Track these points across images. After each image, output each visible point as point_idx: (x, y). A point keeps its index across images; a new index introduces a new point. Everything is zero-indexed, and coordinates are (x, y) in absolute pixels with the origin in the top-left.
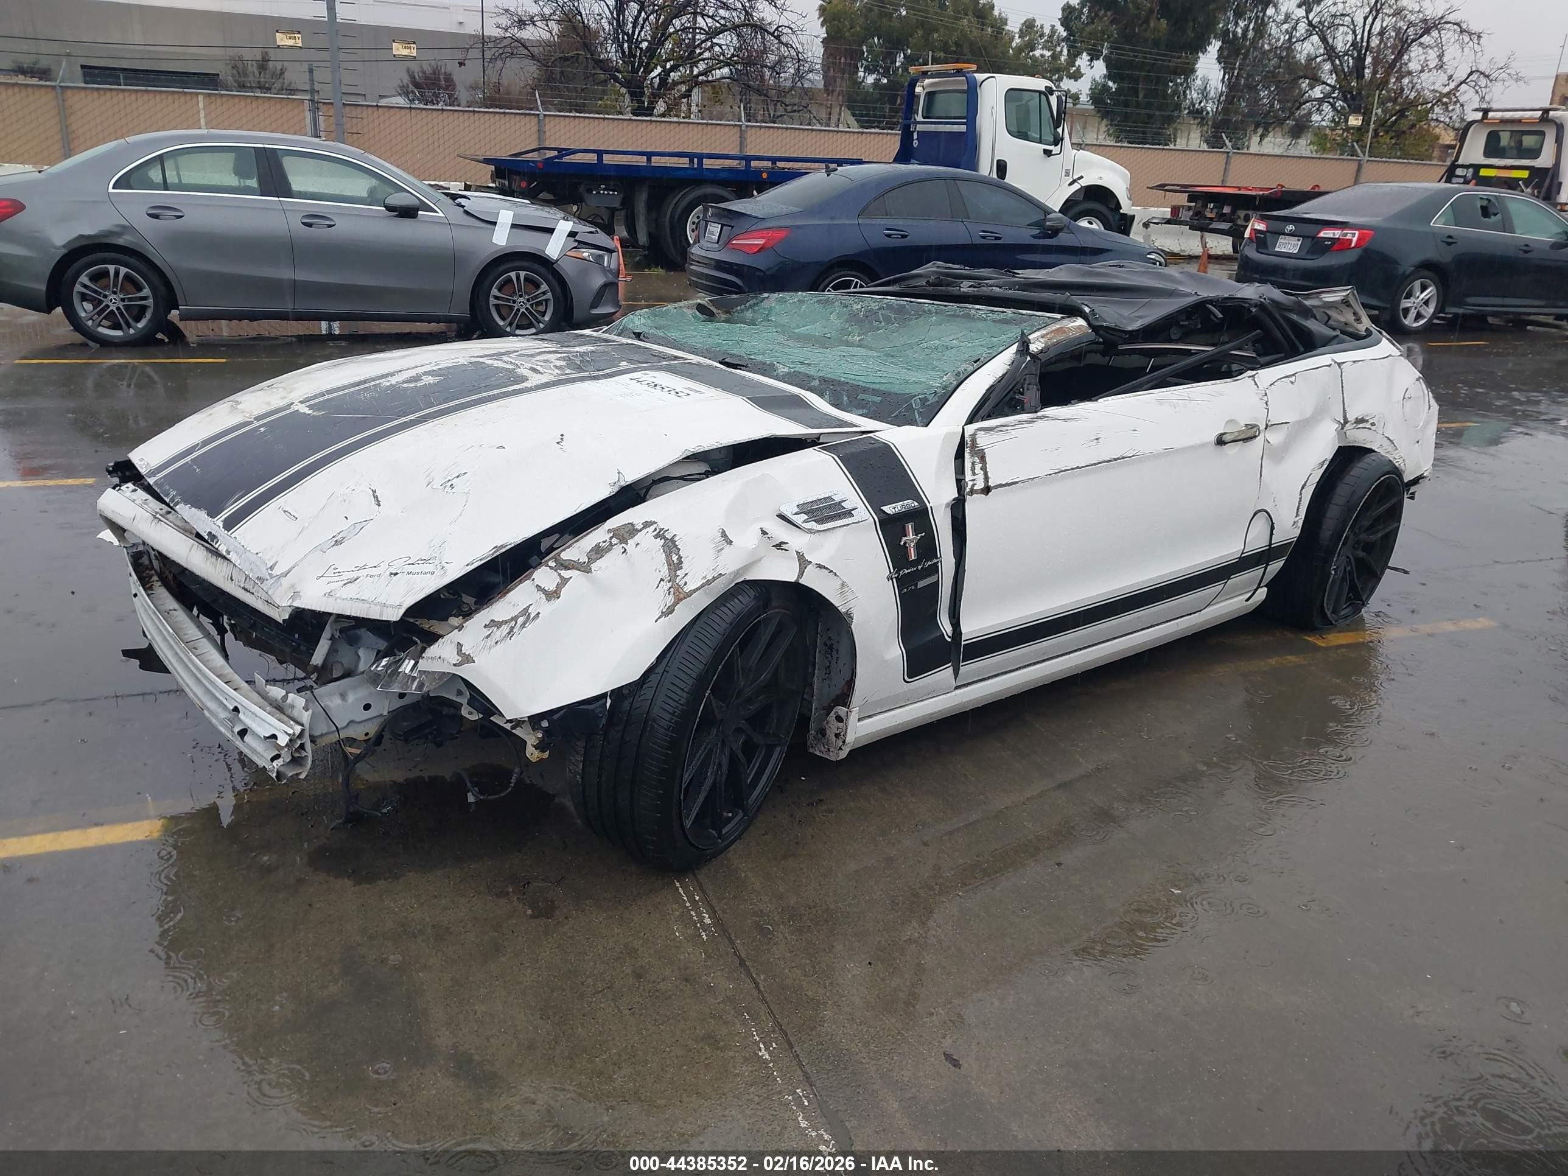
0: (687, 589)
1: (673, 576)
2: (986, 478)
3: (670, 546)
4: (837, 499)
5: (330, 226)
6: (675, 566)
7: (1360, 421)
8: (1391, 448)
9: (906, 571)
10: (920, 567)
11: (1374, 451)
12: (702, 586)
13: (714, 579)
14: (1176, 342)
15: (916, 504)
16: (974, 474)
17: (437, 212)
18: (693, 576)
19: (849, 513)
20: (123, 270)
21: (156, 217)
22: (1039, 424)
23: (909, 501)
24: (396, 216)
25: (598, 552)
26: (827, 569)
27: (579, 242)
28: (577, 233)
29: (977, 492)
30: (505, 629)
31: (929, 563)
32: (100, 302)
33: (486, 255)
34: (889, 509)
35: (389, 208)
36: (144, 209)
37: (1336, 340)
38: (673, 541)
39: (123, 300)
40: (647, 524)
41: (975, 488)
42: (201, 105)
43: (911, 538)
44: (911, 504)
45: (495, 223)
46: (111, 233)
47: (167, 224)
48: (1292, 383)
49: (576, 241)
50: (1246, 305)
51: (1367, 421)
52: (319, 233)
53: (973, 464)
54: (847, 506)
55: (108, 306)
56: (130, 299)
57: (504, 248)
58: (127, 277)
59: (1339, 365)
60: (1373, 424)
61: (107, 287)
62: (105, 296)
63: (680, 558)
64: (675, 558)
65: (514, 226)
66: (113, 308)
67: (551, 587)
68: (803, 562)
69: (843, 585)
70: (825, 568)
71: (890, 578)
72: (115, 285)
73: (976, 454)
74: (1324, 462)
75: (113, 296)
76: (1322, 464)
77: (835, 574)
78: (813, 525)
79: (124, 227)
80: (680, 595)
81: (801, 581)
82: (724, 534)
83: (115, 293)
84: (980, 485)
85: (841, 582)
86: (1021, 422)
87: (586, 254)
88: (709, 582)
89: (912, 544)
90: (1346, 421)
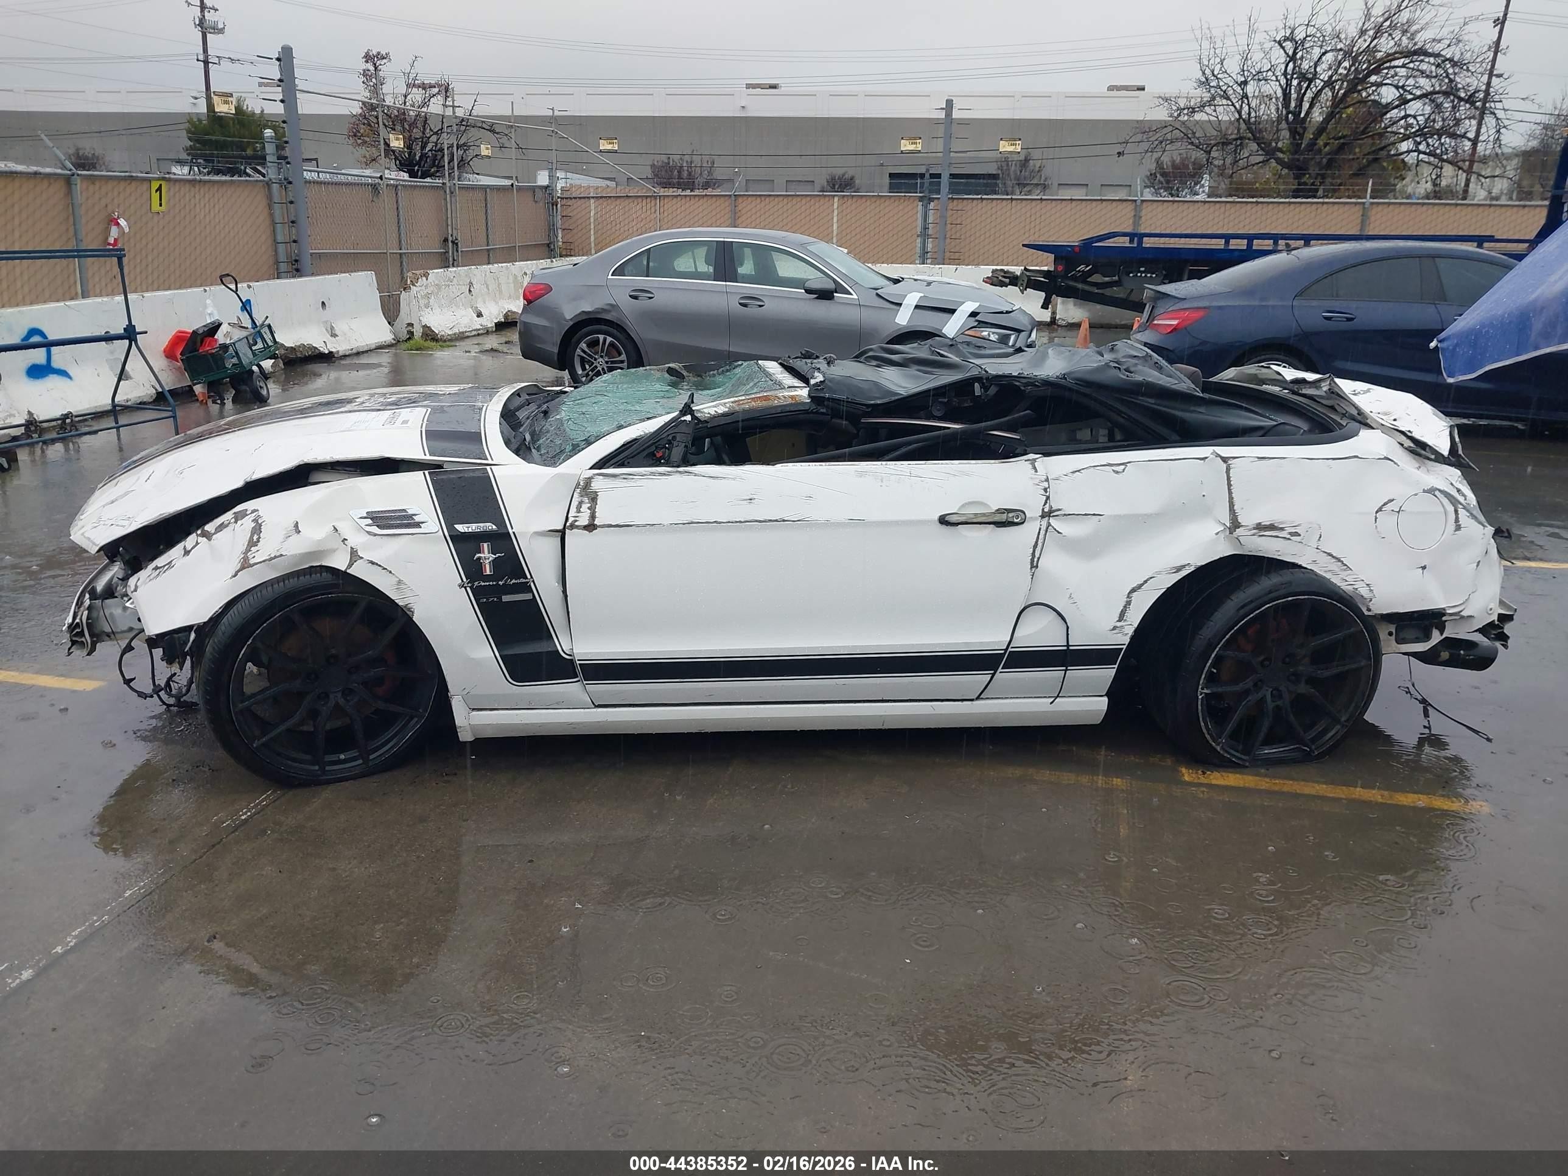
0: (252, 561)
1: (248, 550)
2: (593, 517)
3: (257, 529)
4: (410, 512)
5: (761, 306)
6: (252, 543)
7: (1260, 527)
8: (1335, 566)
9: (483, 584)
10: (501, 583)
11: (1300, 567)
12: (264, 561)
13: (275, 557)
14: (940, 419)
15: (494, 527)
16: (579, 511)
17: (851, 294)
18: (260, 554)
19: (418, 525)
20: (609, 339)
21: (635, 298)
22: (676, 478)
23: (488, 524)
24: (817, 298)
25: (222, 527)
26: (380, 566)
27: (980, 322)
28: (979, 313)
29: (577, 527)
30: (158, 571)
31: (514, 581)
32: (593, 363)
33: (889, 332)
34: (461, 528)
35: (809, 291)
36: (628, 291)
37: (1261, 432)
38: (260, 525)
39: (607, 362)
40: (254, 511)
41: (576, 524)
42: (836, 206)
43: (486, 555)
44: (491, 526)
45: (900, 305)
46: (604, 310)
47: (643, 303)
48: (1117, 472)
49: (977, 321)
50: (1017, 384)
51: (1282, 529)
52: (753, 311)
53: (581, 503)
54: (417, 519)
55: (596, 367)
56: (612, 362)
57: (905, 327)
58: (612, 344)
59: (1225, 460)
60: (1297, 534)
61: (596, 353)
62: (595, 359)
63: (259, 538)
64: (255, 537)
65: (917, 307)
66: (600, 368)
67: (189, 548)
68: (354, 556)
69: (400, 582)
70: (377, 564)
71: (462, 586)
72: (602, 351)
73: (587, 495)
74: (1184, 566)
75: (601, 360)
76: (1179, 569)
77: (390, 572)
78: (375, 530)
79: (611, 305)
80: (245, 565)
81: (348, 571)
82: (296, 525)
83: (602, 357)
84: (584, 520)
85: (394, 580)
86: (652, 474)
87: (985, 334)
88: (271, 559)
89: (488, 561)
90: (1235, 524)
